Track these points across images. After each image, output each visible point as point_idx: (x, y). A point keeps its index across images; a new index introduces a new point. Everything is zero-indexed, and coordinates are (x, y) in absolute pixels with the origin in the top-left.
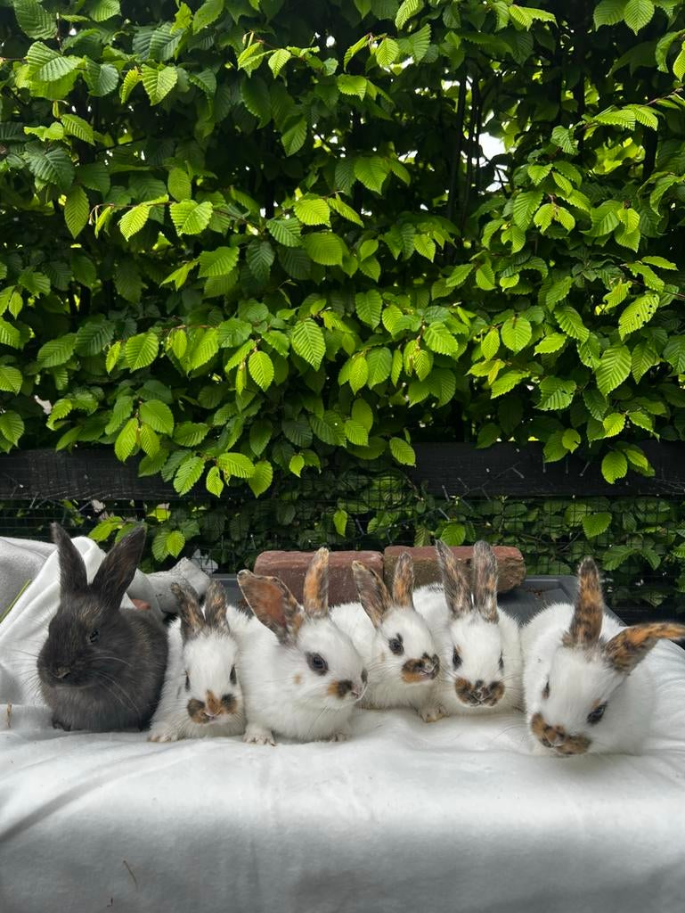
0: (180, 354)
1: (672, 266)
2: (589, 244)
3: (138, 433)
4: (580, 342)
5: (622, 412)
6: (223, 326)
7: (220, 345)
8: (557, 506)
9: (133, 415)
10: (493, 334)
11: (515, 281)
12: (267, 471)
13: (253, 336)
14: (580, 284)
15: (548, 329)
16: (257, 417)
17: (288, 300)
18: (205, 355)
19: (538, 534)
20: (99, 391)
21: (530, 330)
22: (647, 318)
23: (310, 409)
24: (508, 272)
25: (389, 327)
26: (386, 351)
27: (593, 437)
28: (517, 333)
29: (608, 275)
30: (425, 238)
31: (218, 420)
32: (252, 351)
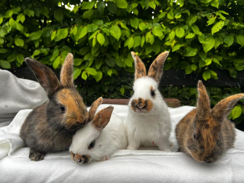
0: (75, 34)
1: (227, 14)
2: (203, 6)
3: (60, 60)
4: (199, 35)
5: (210, 58)
6: (89, 25)
7: (88, 31)
8: (187, 89)
9: (59, 55)
10: (173, 32)
11: (180, 16)
12: (101, 74)
13: (99, 29)
14: (199, 18)
15: (189, 32)
16: (98, 58)
17: (109, 20)
18: (83, 34)
19: (181, 97)
20: (49, 49)
21: (184, 31)
22: (221, 28)
23: (114, 56)
24: (177, 14)
25: (141, 29)
26: (139, 37)
27: (201, 66)
28: (180, 33)
29: (209, 15)
30: (152, 3)
31: (86, 58)
32: (98, 33)
